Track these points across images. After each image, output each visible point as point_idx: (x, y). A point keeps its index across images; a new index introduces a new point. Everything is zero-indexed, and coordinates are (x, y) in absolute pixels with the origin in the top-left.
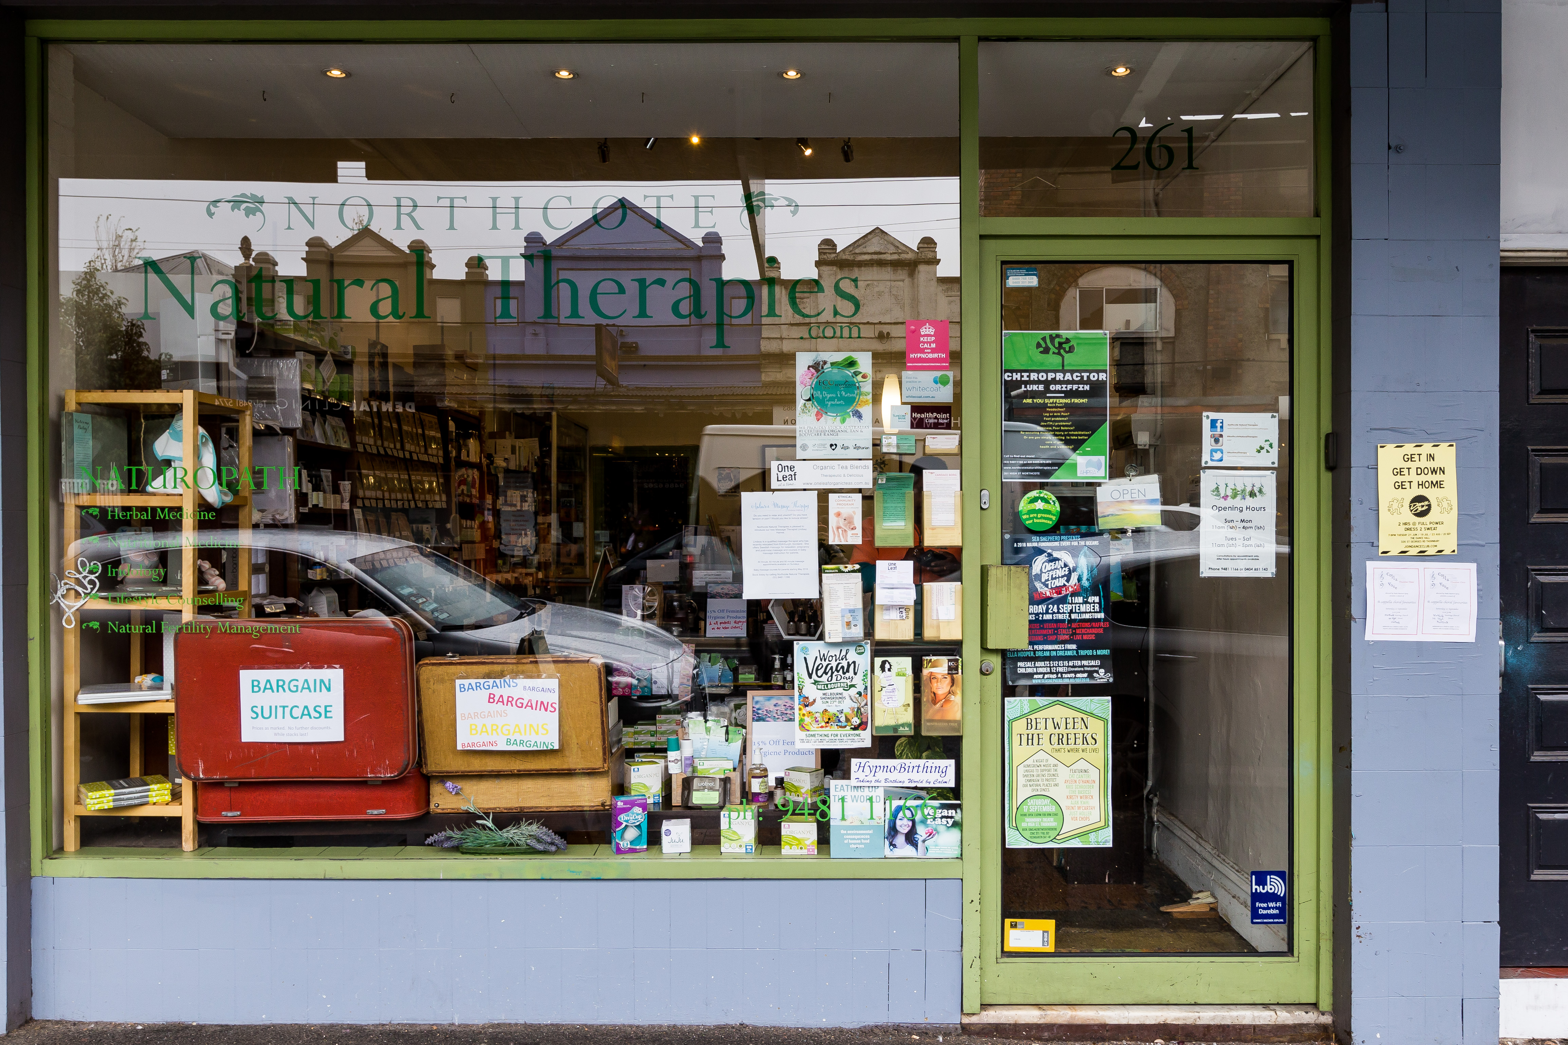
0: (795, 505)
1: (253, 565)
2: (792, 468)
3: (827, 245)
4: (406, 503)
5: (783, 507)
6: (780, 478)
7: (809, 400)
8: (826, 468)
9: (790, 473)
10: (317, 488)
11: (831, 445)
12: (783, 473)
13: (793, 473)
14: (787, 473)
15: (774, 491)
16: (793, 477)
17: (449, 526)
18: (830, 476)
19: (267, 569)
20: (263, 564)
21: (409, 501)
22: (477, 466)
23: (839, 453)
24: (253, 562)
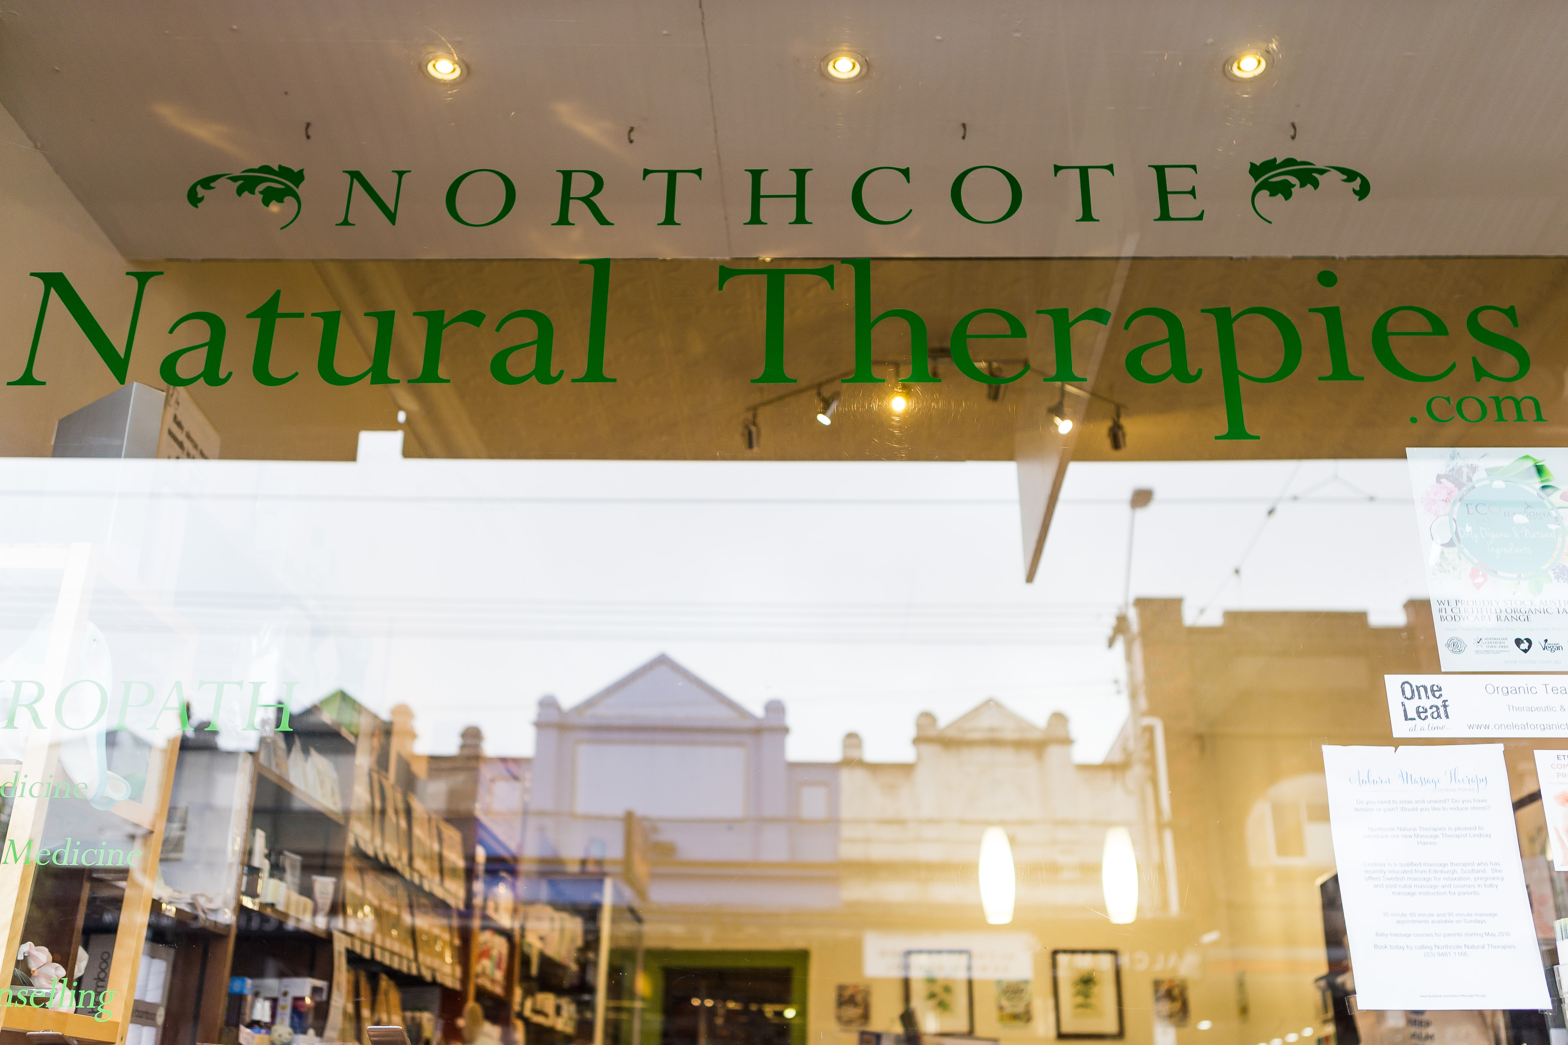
0: (1453, 776)
1: (137, 1002)
2: (1435, 691)
3: (927, 718)
4: (405, 963)
5: (1424, 781)
6: (1412, 713)
7: (1450, 544)
8: (1517, 690)
9: (1433, 701)
10: (277, 870)
11: (1518, 642)
12: (1416, 702)
13: (1439, 702)
14: (1426, 703)
15: (1398, 743)
16: (1442, 711)
17: (461, 1022)
18: (1531, 709)
19: (160, 1019)
20: (155, 1006)
21: (409, 960)
22: (507, 934)
23: (1537, 657)
24: (137, 996)
